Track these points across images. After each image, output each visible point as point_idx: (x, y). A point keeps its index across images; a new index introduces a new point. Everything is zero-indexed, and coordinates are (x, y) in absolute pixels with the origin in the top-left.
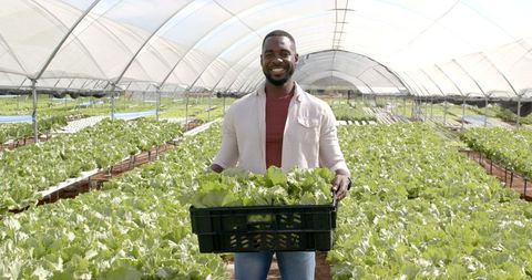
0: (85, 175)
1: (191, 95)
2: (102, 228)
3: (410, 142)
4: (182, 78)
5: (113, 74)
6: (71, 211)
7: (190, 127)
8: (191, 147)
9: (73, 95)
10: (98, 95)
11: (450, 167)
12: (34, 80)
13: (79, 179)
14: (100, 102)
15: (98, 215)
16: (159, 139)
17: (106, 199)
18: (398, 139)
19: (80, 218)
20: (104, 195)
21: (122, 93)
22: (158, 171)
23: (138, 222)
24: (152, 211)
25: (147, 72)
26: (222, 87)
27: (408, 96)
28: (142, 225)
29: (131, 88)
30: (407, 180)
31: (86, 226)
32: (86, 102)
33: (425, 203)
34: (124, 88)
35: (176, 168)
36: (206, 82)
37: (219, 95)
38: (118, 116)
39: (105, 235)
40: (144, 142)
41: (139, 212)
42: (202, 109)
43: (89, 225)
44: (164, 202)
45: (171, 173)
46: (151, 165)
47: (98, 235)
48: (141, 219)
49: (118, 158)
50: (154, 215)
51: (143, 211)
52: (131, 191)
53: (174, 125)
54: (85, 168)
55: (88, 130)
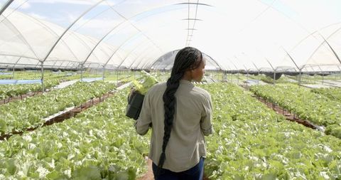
0: (68, 110)
1: (120, 70)
2: (77, 140)
3: (227, 92)
4: (115, 62)
5: (82, 60)
6: (60, 129)
7: (119, 85)
8: (121, 95)
9: (62, 70)
10: (75, 70)
11: (249, 104)
12: (42, 62)
13: (65, 112)
14: (75, 73)
15: (75, 132)
16: (105, 91)
17: (79, 122)
18: (222, 91)
19: (65, 134)
20: (78, 120)
21: (86, 69)
22: (105, 107)
23: (96, 136)
24: (103, 129)
25: (98, 59)
26: (133, 66)
27: (221, 71)
28: (99, 137)
29: (91, 66)
30: (230, 111)
31: (68, 139)
32: (69, 73)
33: (242, 123)
34: (87, 66)
35: (114, 105)
36: (127, 64)
37: (132, 70)
38: (84, 80)
39: (78, 144)
40: (97, 93)
41: (96, 130)
42: (124, 76)
43: (70, 138)
44: (110, 124)
45: (112, 108)
46: (101, 104)
47: (75, 144)
48: (98, 134)
49: (85, 101)
50: (104, 131)
51: (99, 129)
52: (91, 118)
53: (112, 84)
54: (68, 106)
55: (69, 86)
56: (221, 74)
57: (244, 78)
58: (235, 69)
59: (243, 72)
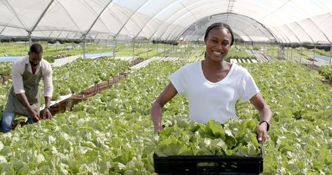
0: (63, 98)
1: (136, 42)
2: (65, 150)
3: (287, 76)
4: (130, 31)
5: (84, 29)
6: (46, 130)
7: (135, 63)
8: (136, 79)
9: (61, 42)
10: (77, 42)
11: (320, 95)
12: (30, 32)
14: (78, 46)
15: (66, 136)
16: (114, 72)
17: (74, 119)
18: (279, 74)
19: (52, 139)
20: (73, 116)
21: (93, 41)
22: (113, 97)
23: (95, 142)
24: (108, 130)
25: (107, 27)
26: (156, 37)
28: (99, 145)
29: (99, 37)
30: (292, 105)
31: (54, 148)
32: (70, 46)
33: (309, 124)
34: (93, 37)
35: (125, 94)
36: (146, 33)
37: (154, 42)
38: (88, 56)
39: (67, 157)
40: (104, 75)
41: (97, 132)
42: (143, 50)
43: (57, 145)
44: (117, 123)
45: (121, 98)
46: (108, 91)
47: (63, 156)
48: (98, 139)
49: (86, 86)
50: (108, 134)
51: (100, 131)
52: (92, 112)
53: (124, 62)
55: (67, 66)
56: (277, 47)
57: (310, 54)
58: (297, 41)
59: (308, 46)
